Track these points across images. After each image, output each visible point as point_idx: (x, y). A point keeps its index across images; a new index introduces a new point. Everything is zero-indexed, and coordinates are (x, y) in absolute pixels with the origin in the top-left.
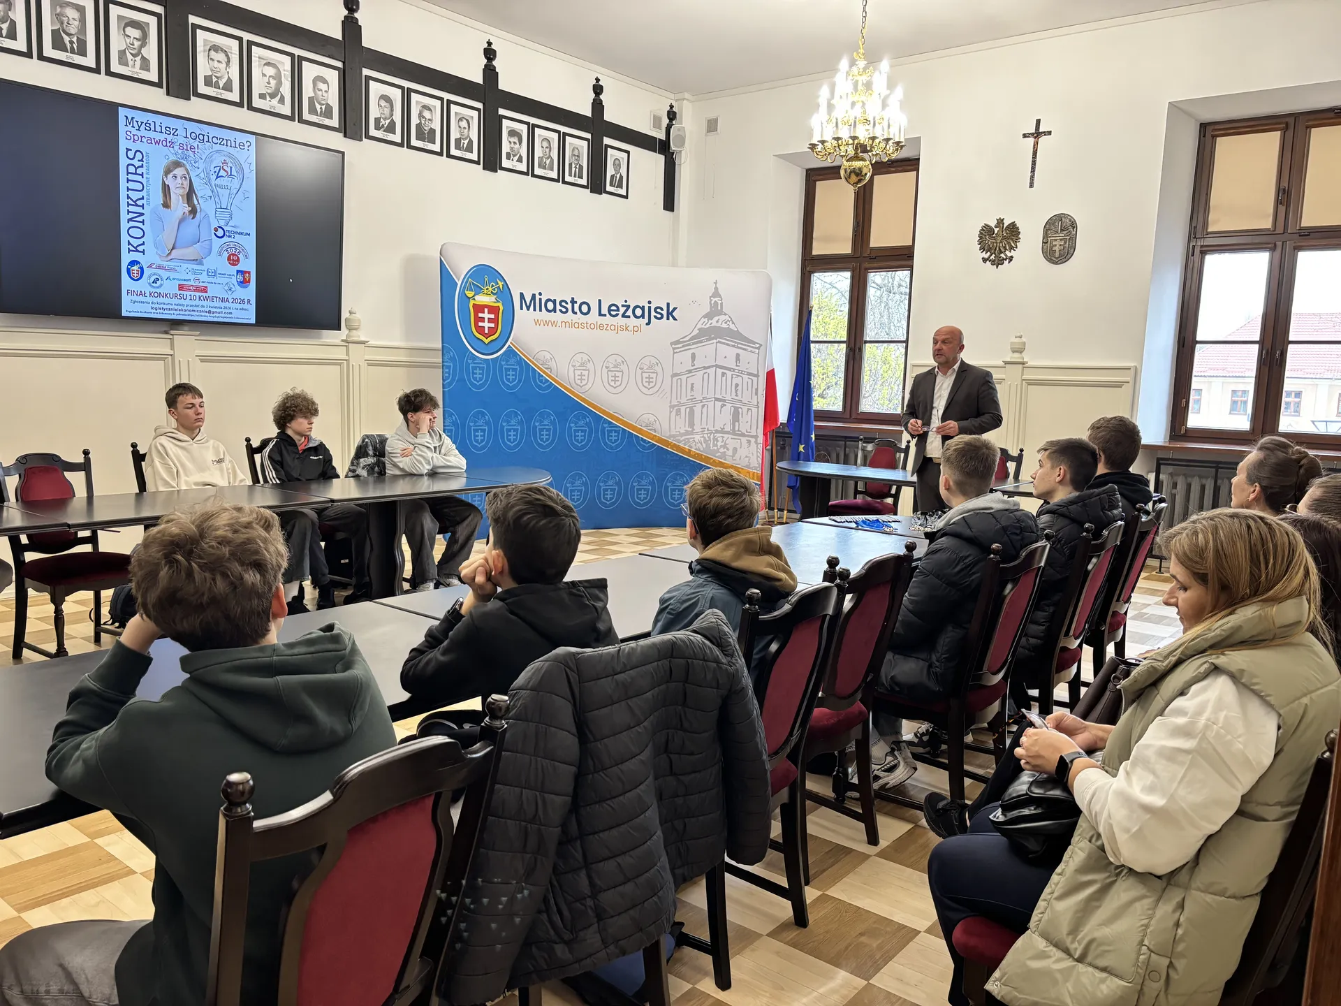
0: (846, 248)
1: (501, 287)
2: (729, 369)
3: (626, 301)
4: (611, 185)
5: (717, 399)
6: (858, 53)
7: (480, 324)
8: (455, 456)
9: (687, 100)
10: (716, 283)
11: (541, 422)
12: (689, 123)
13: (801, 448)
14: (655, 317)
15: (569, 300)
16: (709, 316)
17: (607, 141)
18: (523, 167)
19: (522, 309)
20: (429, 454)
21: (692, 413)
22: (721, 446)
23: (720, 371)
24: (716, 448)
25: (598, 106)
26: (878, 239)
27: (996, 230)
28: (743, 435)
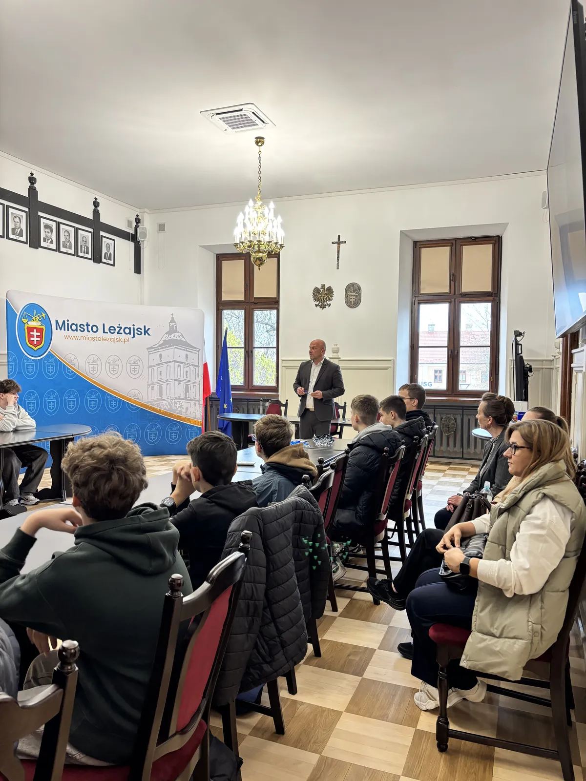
0: (241, 297)
1: (44, 317)
2: (182, 363)
3: (119, 325)
4: (105, 258)
5: (175, 380)
6: (257, 198)
7: (32, 339)
8: (29, 419)
9: (146, 212)
10: (172, 315)
11: (69, 396)
12: (148, 225)
13: (225, 406)
14: (137, 333)
15: (85, 324)
16: (169, 333)
17: (102, 233)
18: (54, 246)
19: (57, 329)
20: (15, 419)
21: (161, 388)
22: (179, 407)
23: (176, 364)
24: (176, 408)
25: (96, 213)
26: (258, 293)
27: (321, 290)
28: (191, 400)
